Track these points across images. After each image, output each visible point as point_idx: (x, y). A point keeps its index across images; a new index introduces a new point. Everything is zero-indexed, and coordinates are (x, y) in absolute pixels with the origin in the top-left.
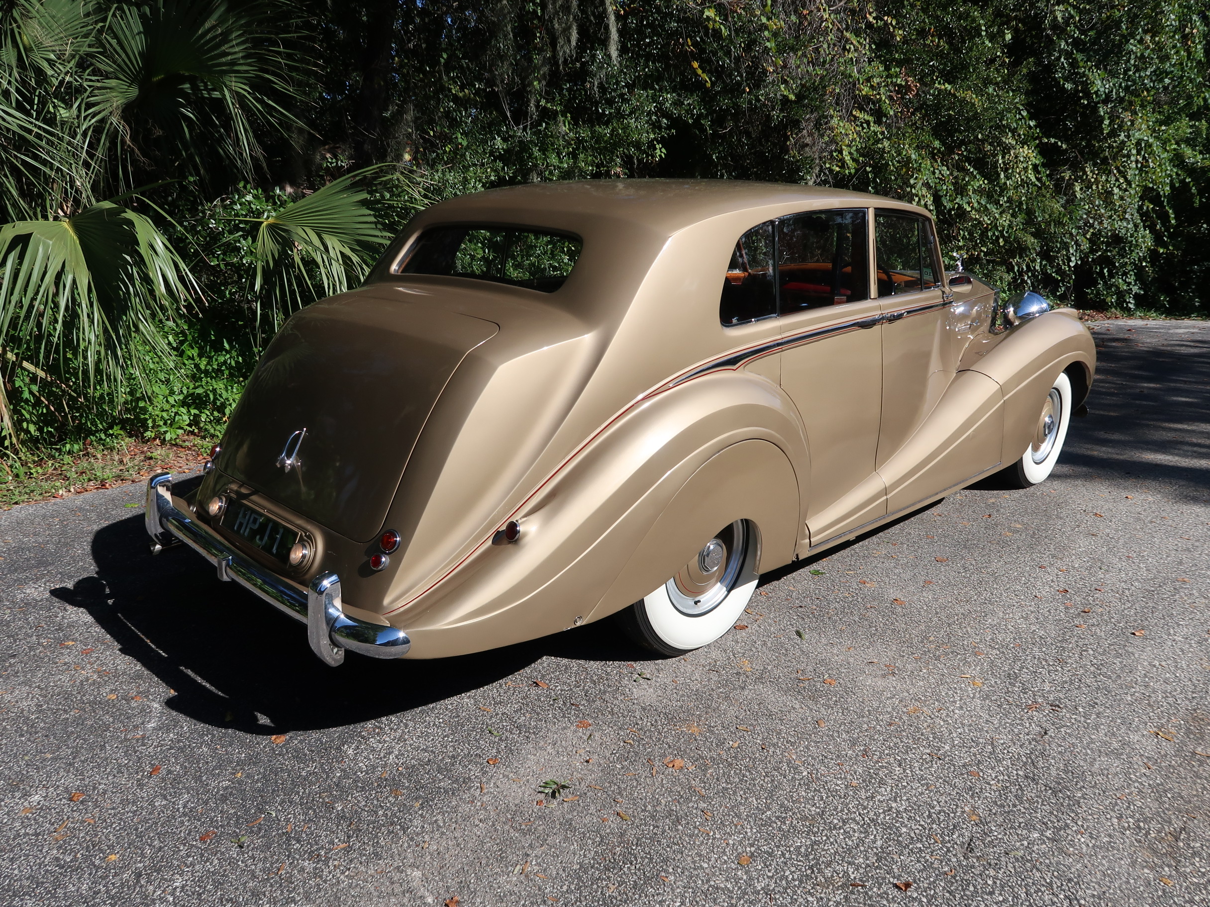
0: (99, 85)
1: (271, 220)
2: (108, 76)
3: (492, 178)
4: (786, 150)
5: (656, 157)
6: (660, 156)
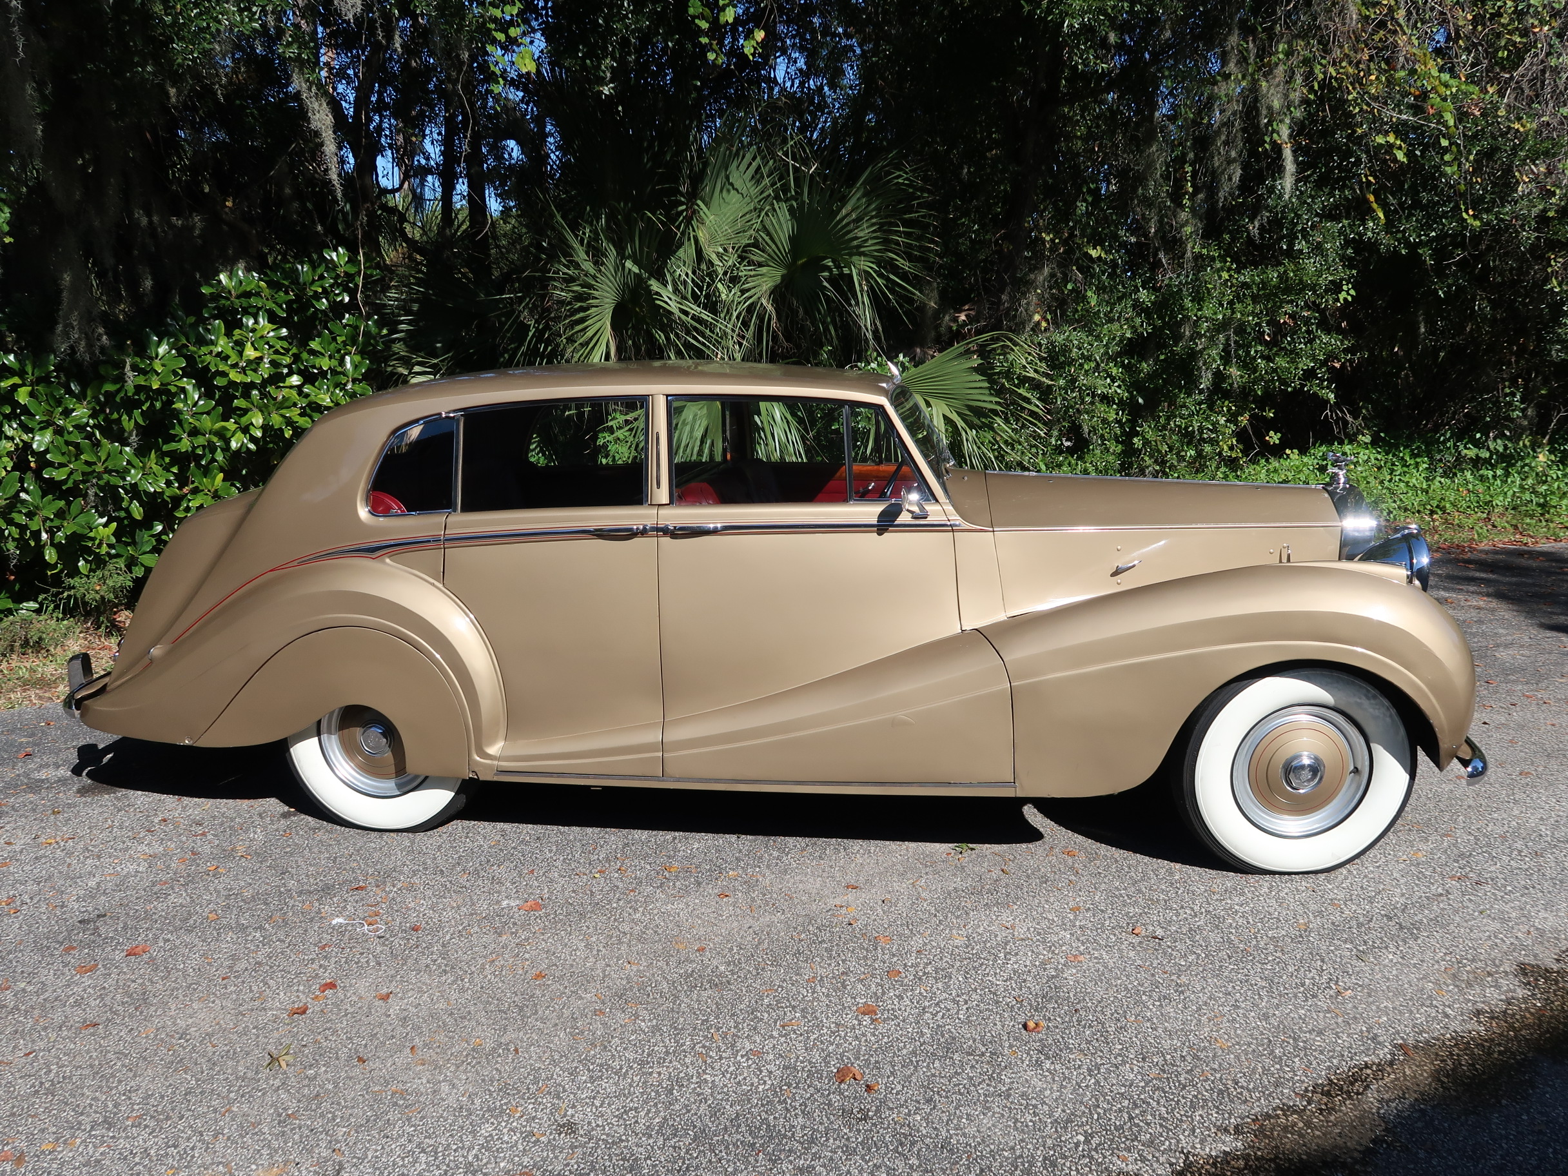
0: (752, 273)
2: (760, 265)
3: (1128, 335)
4: (1547, 279)
5: (1338, 300)
6: (1345, 299)
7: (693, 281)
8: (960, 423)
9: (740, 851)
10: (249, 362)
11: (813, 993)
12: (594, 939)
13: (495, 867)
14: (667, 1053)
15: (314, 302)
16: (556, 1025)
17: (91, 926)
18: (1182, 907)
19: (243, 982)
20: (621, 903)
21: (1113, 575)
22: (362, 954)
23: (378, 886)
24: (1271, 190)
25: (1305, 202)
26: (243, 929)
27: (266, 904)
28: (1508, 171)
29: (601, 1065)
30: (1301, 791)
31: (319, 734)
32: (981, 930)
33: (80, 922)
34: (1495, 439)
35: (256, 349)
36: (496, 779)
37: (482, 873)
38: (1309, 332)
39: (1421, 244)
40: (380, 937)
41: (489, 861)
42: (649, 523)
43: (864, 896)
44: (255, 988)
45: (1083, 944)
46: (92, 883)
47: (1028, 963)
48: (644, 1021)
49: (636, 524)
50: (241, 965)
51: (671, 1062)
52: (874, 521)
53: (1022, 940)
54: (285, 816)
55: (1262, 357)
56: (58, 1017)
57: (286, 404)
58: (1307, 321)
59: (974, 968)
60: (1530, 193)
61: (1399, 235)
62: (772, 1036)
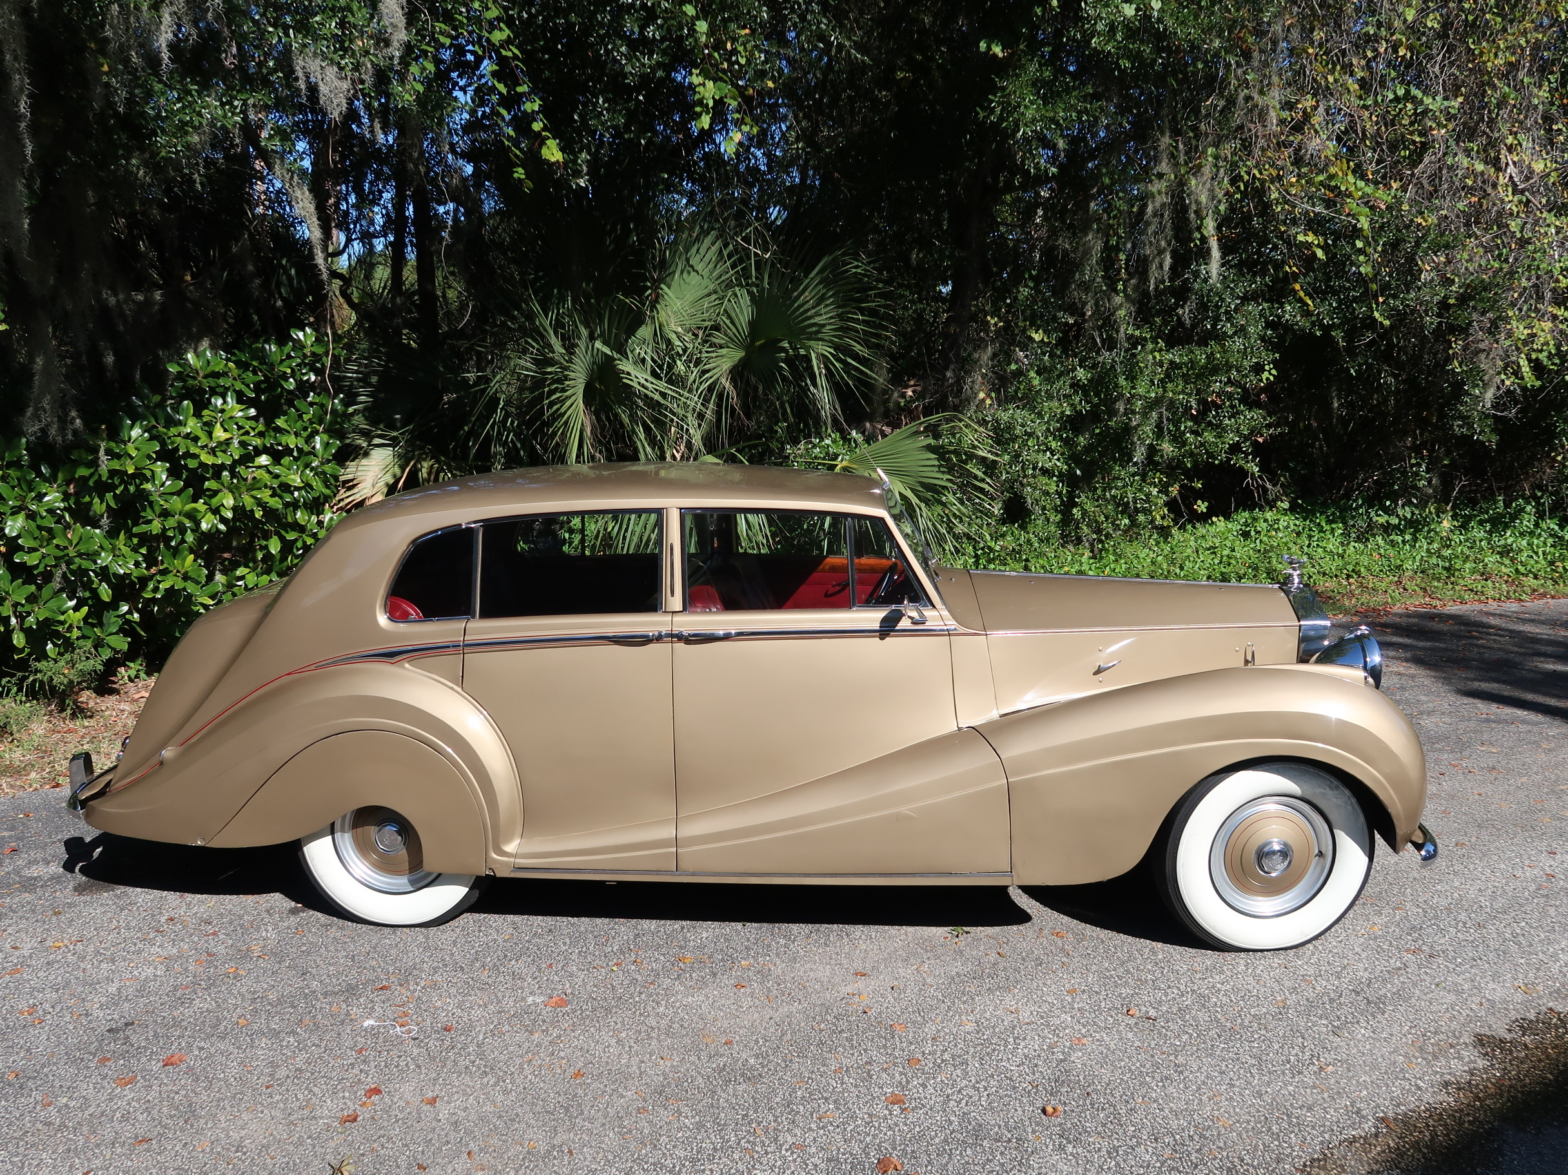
0: (714, 354)
1: (845, 463)
2: (721, 347)
3: (1068, 413)
4: (1449, 359)
5: (1261, 380)
6: (1268, 379)
7: (653, 359)
8: (914, 500)
9: (748, 940)
10: (220, 443)
11: (842, 1083)
12: (624, 1035)
13: (513, 962)
14: (715, 1149)
15: (283, 382)
16: (604, 1124)
17: (121, 1035)
18: (1169, 987)
19: (287, 1090)
20: (643, 996)
21: (1095, 673)
22: (400, 1057)
23: (401, 985)
24: (1196, 274)
25: (1228, 286)
26: (276, 1034)
27: (294, 1007)
28: (1411, 259)
29: (654, 1164)
30: (1273, 875)
31: (332, 833)
32: (988, 1015)
33: (109, 1031)
34: (1403, 506)
35: (226, 430)
36: (513, 875)
37: (502, 969)
38: (1232, 406)
39: (1333, 326)
40: (414, 1039)
41: (506, 956)
42: (664, 630)
43: (873, 983)
44: (300, 1096)
45: (1084, 1026)
46: (112, 989)
47: (1037, 1047)
48: (687, 1117)
49: (651, 631)
50: (282, 1073)
51: (720, 1158)
52: (876, 626)
53: (1028, 1024)
54: (293, 912)
55: (1192, 432)
56: (107, 1133)
57: (258, 486)
58: (1230, 396)
59: (988, 1054)
60: (1432, 280)
61: (1314, 318)
62: (810, 1129)
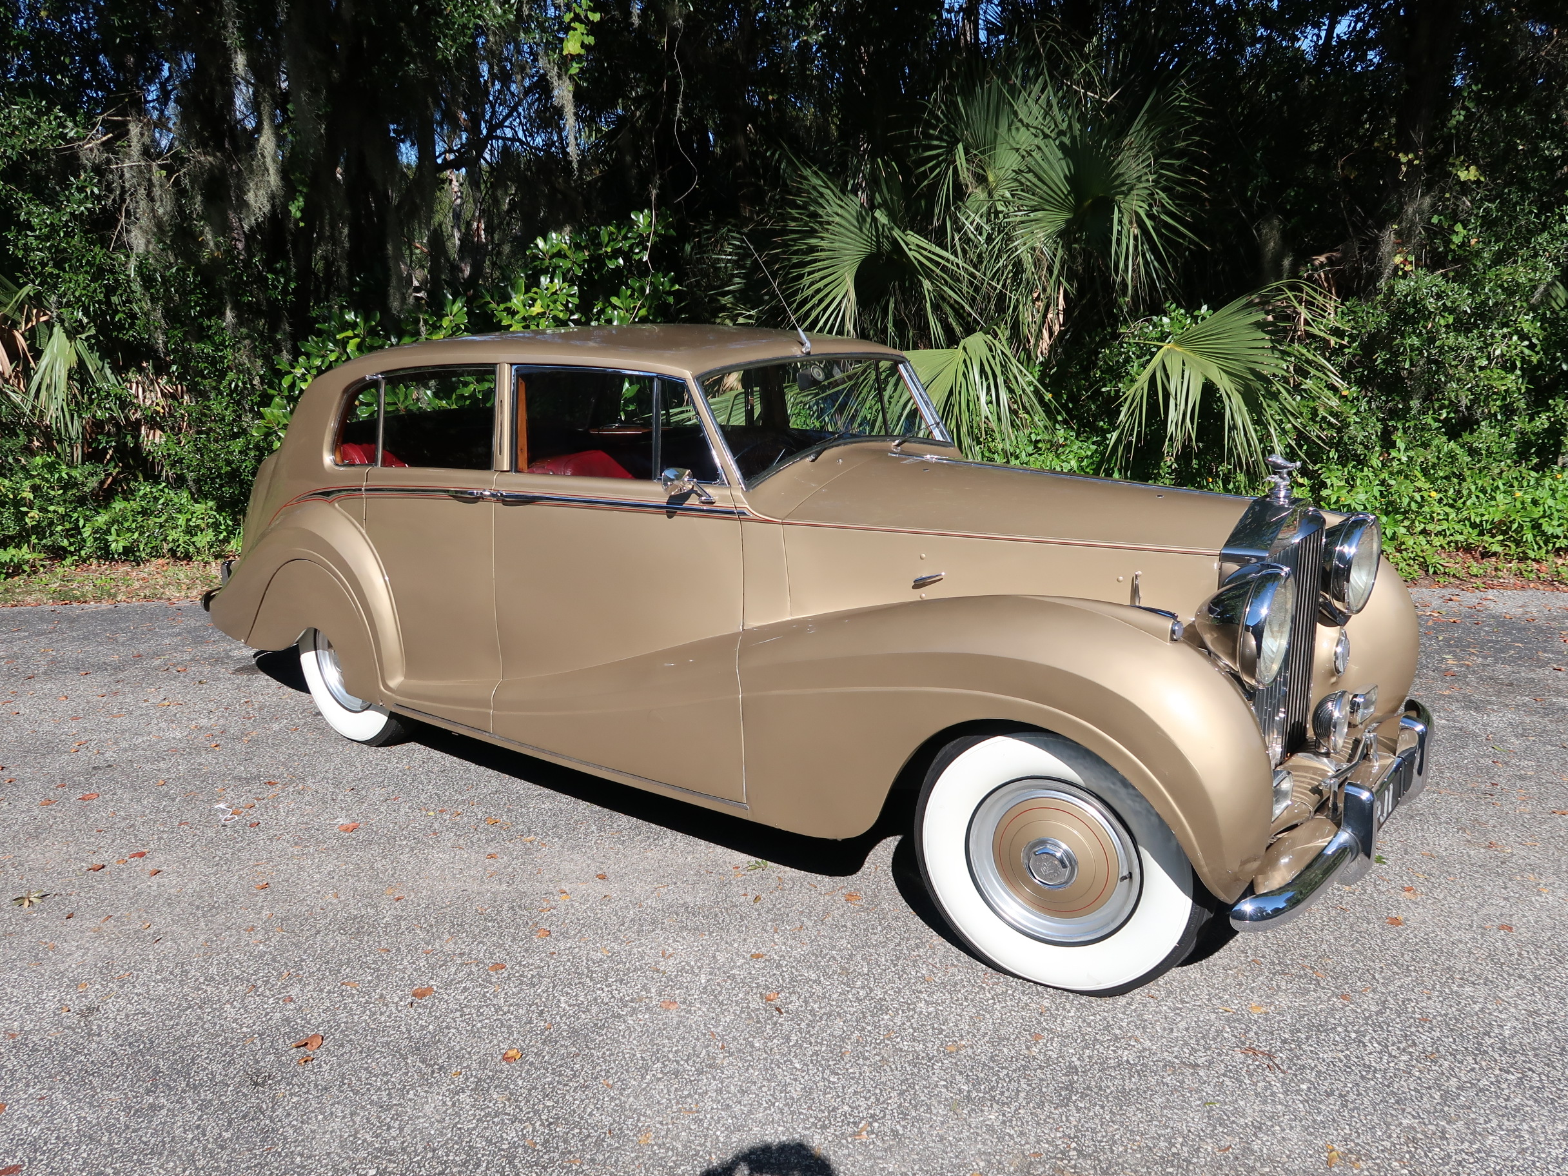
1: (1170, 345)
10: (532, 317)
15: (607, 262)
19: (104, 837)
21: (915, 587)
22: (195, 835)
23: (285, 785)
26: (164, 797)
30: (1049, 887)
32: (637, 950)
33: (94, 767)
35: (541, 306)
36: (394, 710)
40: (223, 826)
42: (490, 489)
43: (597, 888)
47: (620, 995)
49: (480, 488)
52: (663, 500)
